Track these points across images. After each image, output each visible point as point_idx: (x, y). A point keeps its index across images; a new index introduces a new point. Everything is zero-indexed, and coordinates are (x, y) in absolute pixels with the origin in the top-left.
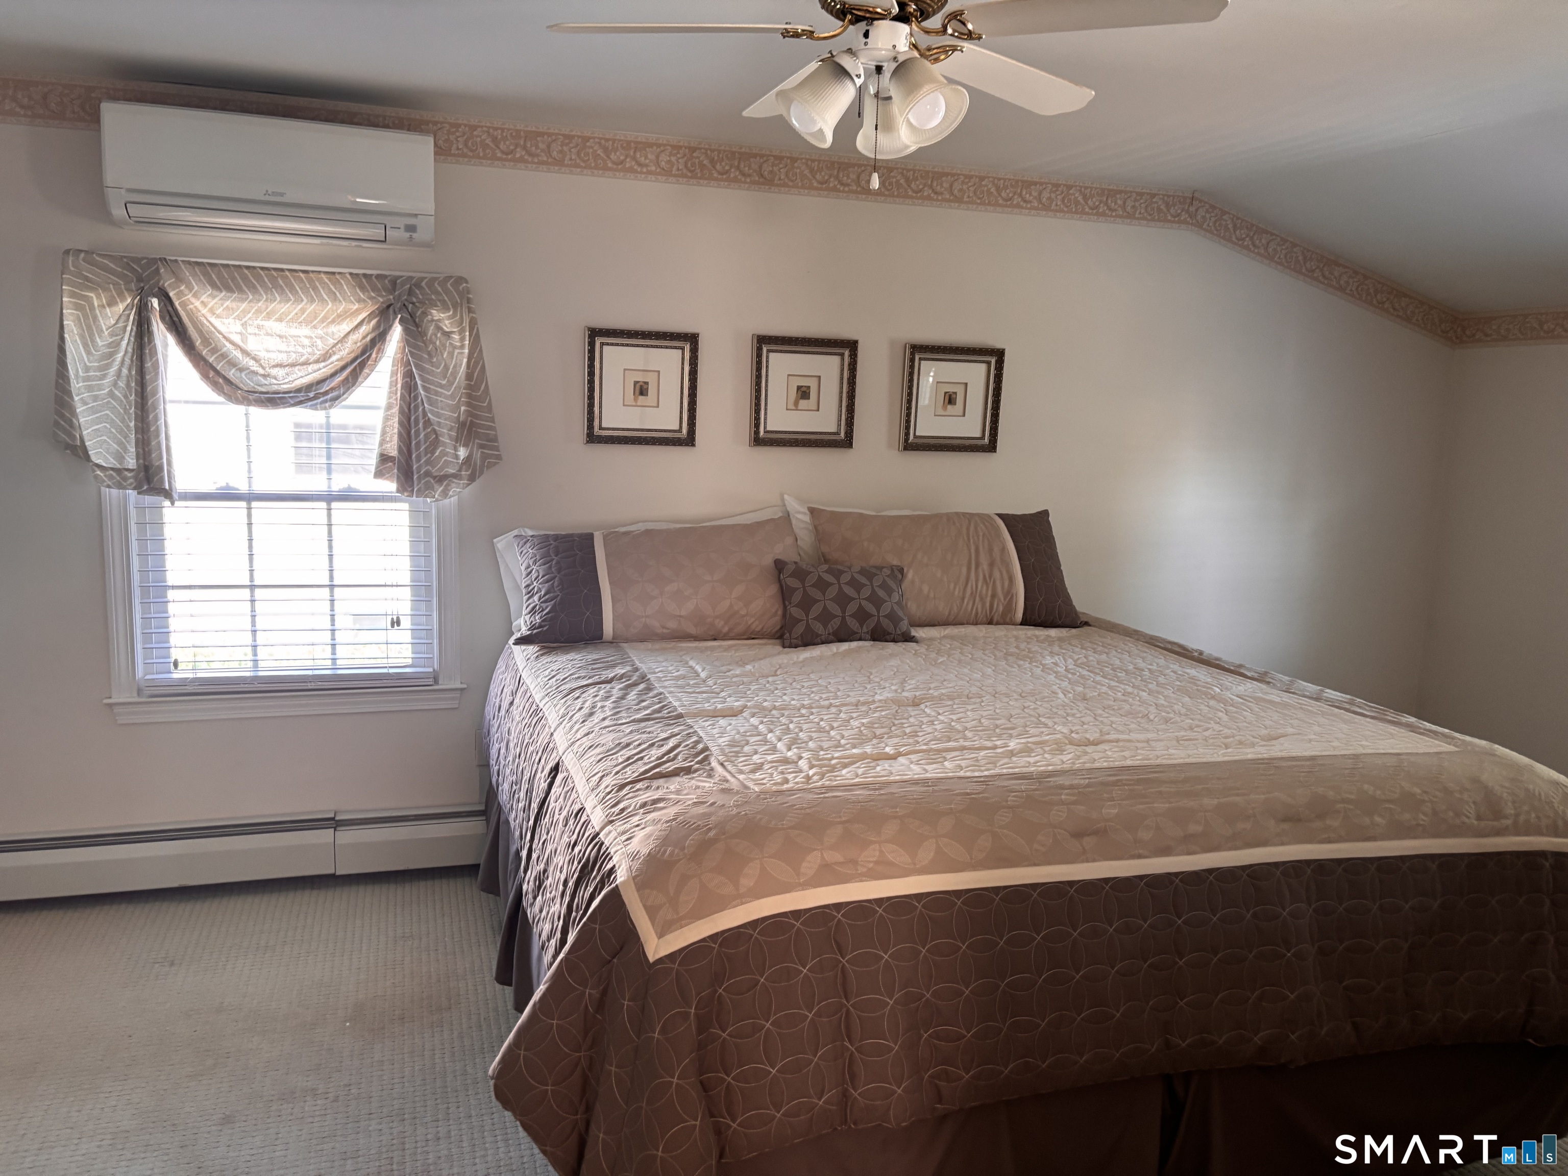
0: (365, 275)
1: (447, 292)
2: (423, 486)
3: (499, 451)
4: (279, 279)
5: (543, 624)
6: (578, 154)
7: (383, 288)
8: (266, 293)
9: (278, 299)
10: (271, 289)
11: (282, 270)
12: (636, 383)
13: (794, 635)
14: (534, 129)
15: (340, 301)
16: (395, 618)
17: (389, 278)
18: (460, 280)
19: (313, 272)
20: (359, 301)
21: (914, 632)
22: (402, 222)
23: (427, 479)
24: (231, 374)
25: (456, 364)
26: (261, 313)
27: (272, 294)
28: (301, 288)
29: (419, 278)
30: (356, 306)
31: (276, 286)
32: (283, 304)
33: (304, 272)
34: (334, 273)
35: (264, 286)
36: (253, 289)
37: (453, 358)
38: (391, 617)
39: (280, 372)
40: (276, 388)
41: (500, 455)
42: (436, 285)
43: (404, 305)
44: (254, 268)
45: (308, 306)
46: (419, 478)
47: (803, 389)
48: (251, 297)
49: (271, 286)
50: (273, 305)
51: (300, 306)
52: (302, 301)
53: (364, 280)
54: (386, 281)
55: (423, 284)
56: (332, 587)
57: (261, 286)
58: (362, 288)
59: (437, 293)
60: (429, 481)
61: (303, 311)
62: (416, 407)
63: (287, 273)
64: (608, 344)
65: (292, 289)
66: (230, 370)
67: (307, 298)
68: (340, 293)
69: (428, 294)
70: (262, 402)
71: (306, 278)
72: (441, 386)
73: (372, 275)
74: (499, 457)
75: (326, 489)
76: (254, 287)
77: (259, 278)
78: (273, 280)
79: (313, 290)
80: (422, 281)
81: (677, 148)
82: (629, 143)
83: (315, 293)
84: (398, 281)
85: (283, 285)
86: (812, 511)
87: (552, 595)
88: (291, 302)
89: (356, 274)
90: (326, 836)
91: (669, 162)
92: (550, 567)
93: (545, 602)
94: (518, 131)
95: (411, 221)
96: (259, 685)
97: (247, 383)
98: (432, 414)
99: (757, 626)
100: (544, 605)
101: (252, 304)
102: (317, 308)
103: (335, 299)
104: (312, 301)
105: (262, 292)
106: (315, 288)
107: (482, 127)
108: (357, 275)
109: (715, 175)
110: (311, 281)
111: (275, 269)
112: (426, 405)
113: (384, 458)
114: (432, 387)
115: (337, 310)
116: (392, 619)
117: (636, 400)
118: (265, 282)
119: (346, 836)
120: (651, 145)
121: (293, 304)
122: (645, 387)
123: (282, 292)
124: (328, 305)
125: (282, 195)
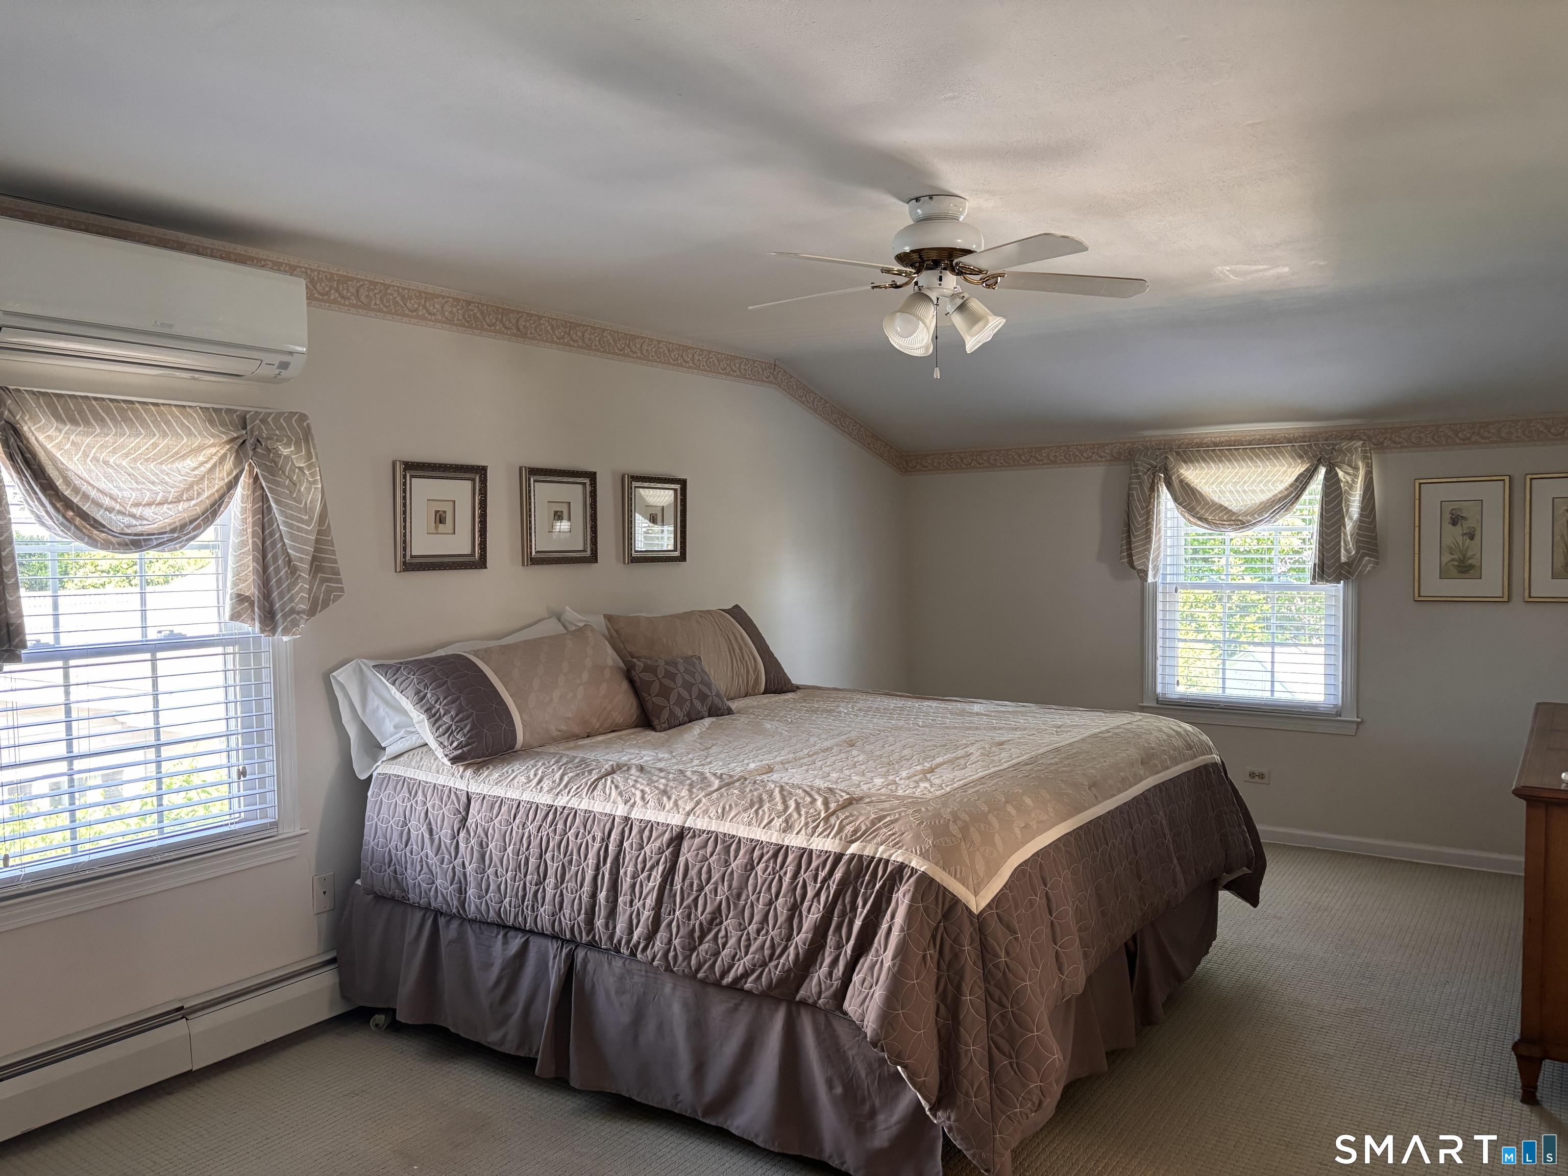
0: (214, 409)
1: (291, 428)
2: (289, 624)
3: (342, 584)
4: (129, 412)
5: (470, 741)
6: (381, 300)
7: (231, 423)
8: (115, 426)
9: (128, 433)
10: (120, 422)
11: (132, 402)
12: (437, 512)
13: (662, 720)
14: (345, 274)
15: (196, 436)
16: (241, 768)
17: (238, 413)
18: (303, 417)
19: (163, 404)
20: (213, 436)
21: (734, 705)
22: (278, 359)
23: (293, 617)
24: (99, 515)
25: (312, 498)
26: (107, 447)
27: (122, 428)
28: (152, 421)
29: (265, 413)
30: (212, 441)
31: (126, 420)
32: (132, 439)
33: (154, 404)
34: (184, 407)
35: (114, 420)
36: (101, 421)
37: (309, 494)
38: (236, 768)
39: (148, 512)
40: (139, 529)
41: (343, 588)
42: (281, 420)
43: (258, 441)
44: (103, 399)
45: (161, 441)
46: (285, 617)
47: (558, 514)
48: (98, 431)
49: (120, 419)
50: (122, 439)
51: (152, 441)
52: (155, 435)
53: (214, 415)
54: (235, 416)
55: (270, 419)
56: (158, 747)
57: (110, 419)
58: (212, 422)
59: (281, 428)
60: (295, 618)
61: (155, 445)
62: (274, 544)
63: (137, 405)
64: (416, 477)
65: (143, 423)
66: (99, 511)
67: (159, 432)
68: (195, 428)
69: (273, 429)
70: (127, 545)
71: (157, 412)
72: (301, 521)
73: (221, 410)
74: (342, 590)
75: (140, 639)
76: (103, 420)
77: (108, 411)
78: (121, 411)
79: (165, 424)
80: (269, 417)
81: (458, 300)
82: (420, 292)
83: (168, 427)
84: (247, 417)
85: (134, 419)
86: (609, 618)
87: (465, 713)
88: (142, 436)
89: (206, 408)
90: (179, 1028)
91: (451, 312)
92: (448, 688)
93: (461, 720)
94: (332, 274)
95: (285, 358)
96: (101, 869)
97: (118, 522)
98: (294, 550)
99: (620, 719)
100: (462, 724)
101: (99, 439)
102: (171, 443)
103: (190, 434)
104: (165, 435)
105: (111, 426)
106: (167, 422)
107: (301, 267)
108: (208, 409)
109: (486, 326)
110: (161, 414)
111: (125, 401)
112: (286, 541)
113: (241, 599)
114: (295, 523)
115: (191, 445)
116: (239, 770)
117: (436, 528)
118: (115, 415)
119: (202, 1023)
120: (438, 296)
121: (144, 438)
122: (444, 516)
123: (131, 425)
124: (183, 440)
125: (171, 326)
